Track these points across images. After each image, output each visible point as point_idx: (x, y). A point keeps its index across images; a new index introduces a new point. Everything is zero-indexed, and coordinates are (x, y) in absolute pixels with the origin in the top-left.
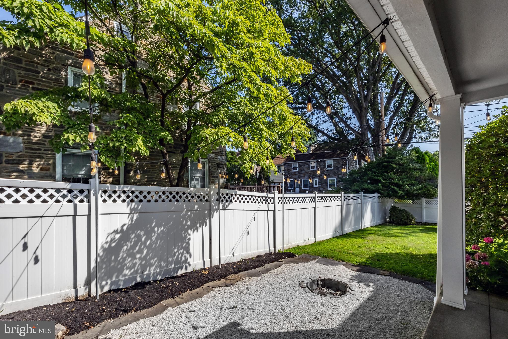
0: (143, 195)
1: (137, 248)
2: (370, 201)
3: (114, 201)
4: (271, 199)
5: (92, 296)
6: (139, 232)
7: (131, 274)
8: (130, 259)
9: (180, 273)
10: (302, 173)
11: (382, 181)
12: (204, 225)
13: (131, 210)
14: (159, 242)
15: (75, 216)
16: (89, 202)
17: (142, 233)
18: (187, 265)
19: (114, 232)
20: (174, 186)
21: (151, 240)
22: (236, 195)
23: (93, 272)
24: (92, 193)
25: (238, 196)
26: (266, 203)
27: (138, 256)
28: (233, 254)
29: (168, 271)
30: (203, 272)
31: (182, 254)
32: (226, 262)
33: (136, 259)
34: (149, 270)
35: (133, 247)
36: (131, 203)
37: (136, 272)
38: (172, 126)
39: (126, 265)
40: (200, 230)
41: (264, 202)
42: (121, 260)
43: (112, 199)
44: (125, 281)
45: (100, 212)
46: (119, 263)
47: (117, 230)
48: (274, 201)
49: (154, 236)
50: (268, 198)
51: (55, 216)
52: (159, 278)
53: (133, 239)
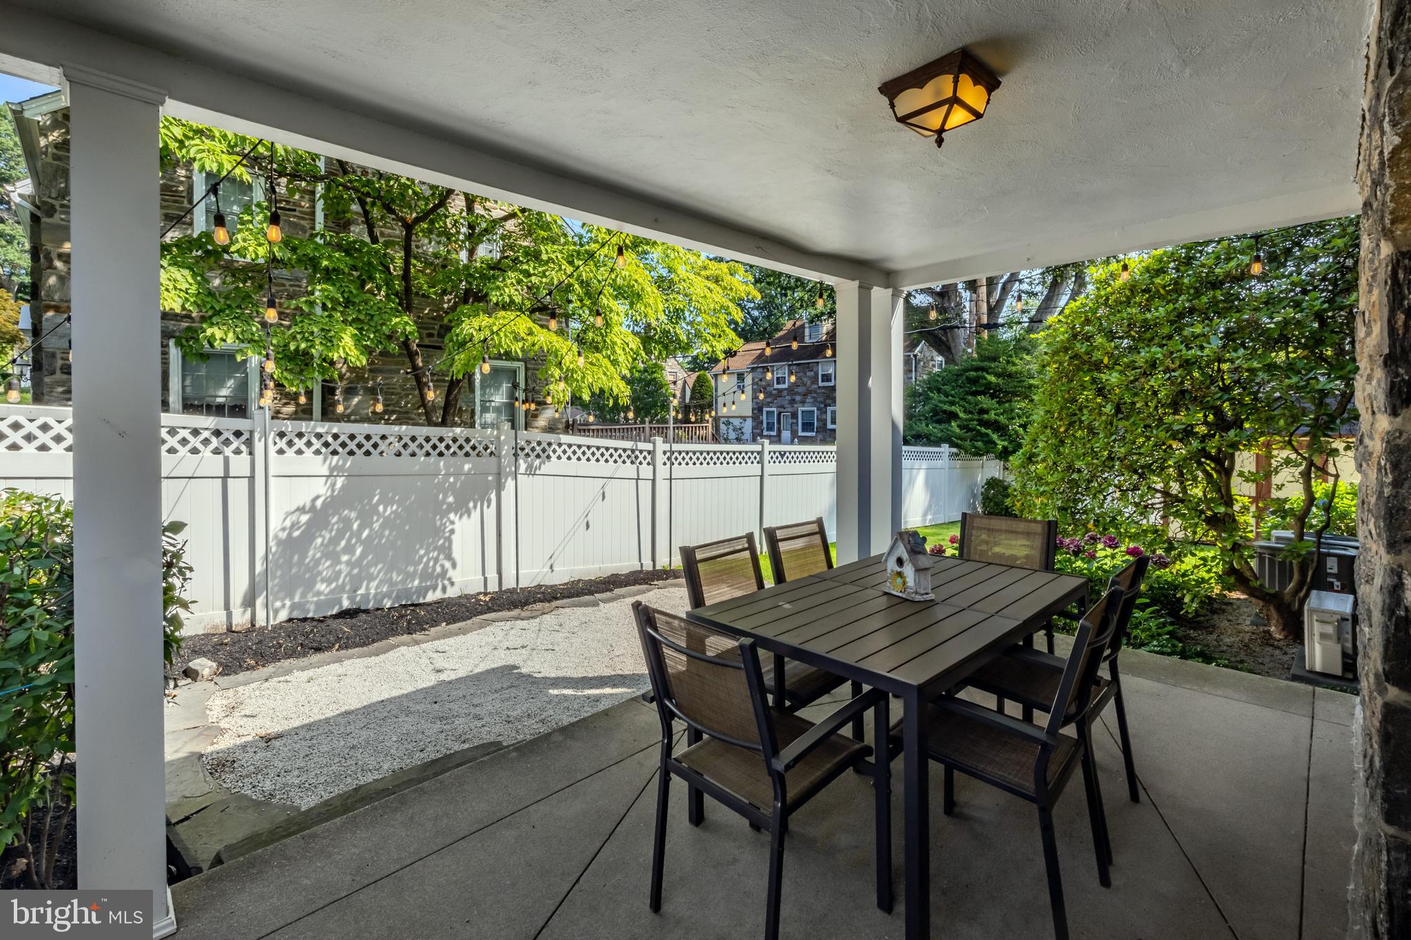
0: (356, 441)
1: (343, 543)
2: (924, 464)
3: (300, 452)
4: (645, 453)
5: (257, 626)
6: (346, 512)
7: (332, 592)
8: (328, 563)
9: (431, 597)
10: (797, 393)
11: (962, 415)
12: (486, 504)
13: (332, 469)
14: (387, 533)
15: (225, 478)
16: (251, 453)
17: (353, 515)
18: (446, 582)
19: (298, 509)
20: (436, 425)
21: (371, 529)
22: (560, 445)
23: (260, 581)
24: (257, 436)
25: (564, 447)
26: (632, 463)
27: (345, 558)
28: (551, 567)
29: (407, 592)
30: (481, 597)
31: (436, 560)
32: (535, 584)
33: (340, 563)
34: (368, 588)
35: (334, 541)
36: (330, 456)
37: (341, 589)
38: (434, 287)
39: (320, 573)
40: (476, 515)
41: (628, 462)
42: (312, 564)
43: (295, 448)
44: (319, 605)
45: (272, 472)
46: (309, 569)
47: (304, 507)
48: (653, 459)
49: (377, 521)
50: (637, 453)
51: (190, 478)
52: (388, 604)
53: (334, 524)
